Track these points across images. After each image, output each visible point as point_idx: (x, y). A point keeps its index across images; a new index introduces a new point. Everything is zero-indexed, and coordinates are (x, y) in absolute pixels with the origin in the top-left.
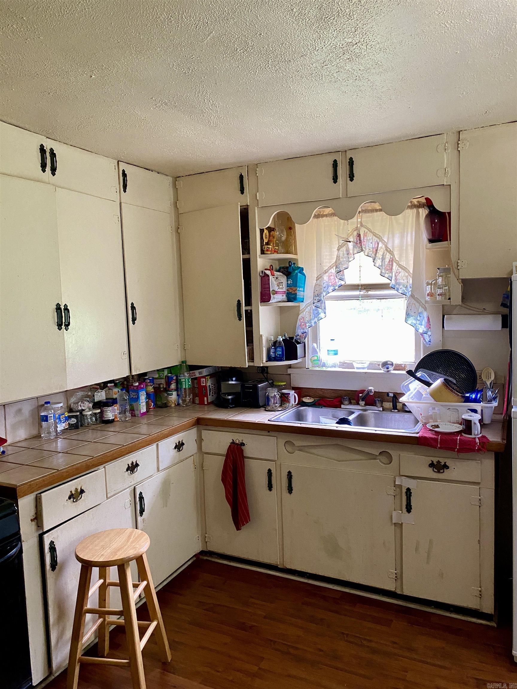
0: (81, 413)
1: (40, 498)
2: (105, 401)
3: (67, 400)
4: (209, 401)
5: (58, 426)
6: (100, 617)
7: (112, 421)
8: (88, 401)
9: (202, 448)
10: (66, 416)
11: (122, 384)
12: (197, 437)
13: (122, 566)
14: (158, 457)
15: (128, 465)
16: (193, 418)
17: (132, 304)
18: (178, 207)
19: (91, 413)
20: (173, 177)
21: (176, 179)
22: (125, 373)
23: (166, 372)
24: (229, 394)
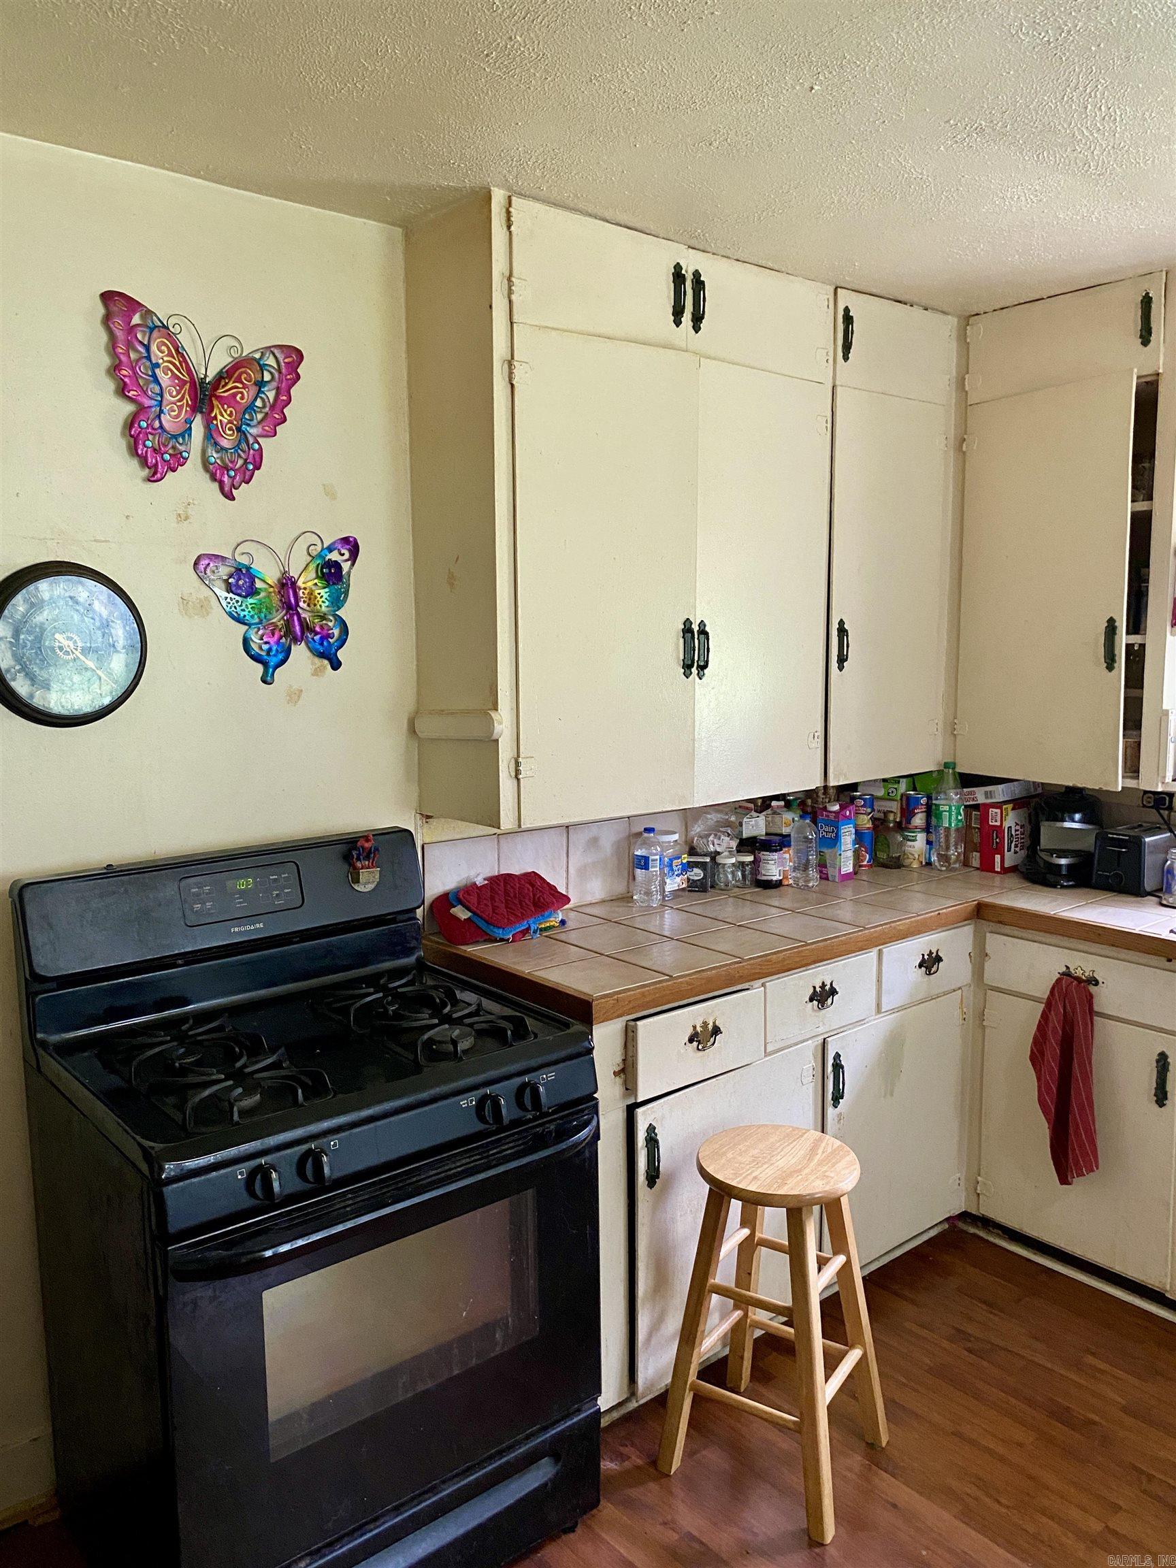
0: (713, 859)
1: (634, 1031)
2: (763, 838)
3: (686, 828)
4: (1006, 865)
5: (668, 881)
6: (736, 1307)
7: (779, 884)
8: (729, 835)
9: (985, 976)
10: (684, 861)
11: (803, 804)
12: (974, 948)
13: (796, 1213)
14: (879, 981)
15: (814, 987)
16: (967, 902)
17: (841, 623)
18: (967, 389)
19: (733, 860)
20: (959, 317)
21: (967, 319)
22: (814, 782)
23: (903, 787)
24: (1062, 853)
